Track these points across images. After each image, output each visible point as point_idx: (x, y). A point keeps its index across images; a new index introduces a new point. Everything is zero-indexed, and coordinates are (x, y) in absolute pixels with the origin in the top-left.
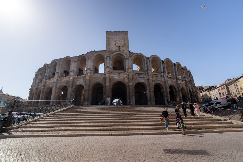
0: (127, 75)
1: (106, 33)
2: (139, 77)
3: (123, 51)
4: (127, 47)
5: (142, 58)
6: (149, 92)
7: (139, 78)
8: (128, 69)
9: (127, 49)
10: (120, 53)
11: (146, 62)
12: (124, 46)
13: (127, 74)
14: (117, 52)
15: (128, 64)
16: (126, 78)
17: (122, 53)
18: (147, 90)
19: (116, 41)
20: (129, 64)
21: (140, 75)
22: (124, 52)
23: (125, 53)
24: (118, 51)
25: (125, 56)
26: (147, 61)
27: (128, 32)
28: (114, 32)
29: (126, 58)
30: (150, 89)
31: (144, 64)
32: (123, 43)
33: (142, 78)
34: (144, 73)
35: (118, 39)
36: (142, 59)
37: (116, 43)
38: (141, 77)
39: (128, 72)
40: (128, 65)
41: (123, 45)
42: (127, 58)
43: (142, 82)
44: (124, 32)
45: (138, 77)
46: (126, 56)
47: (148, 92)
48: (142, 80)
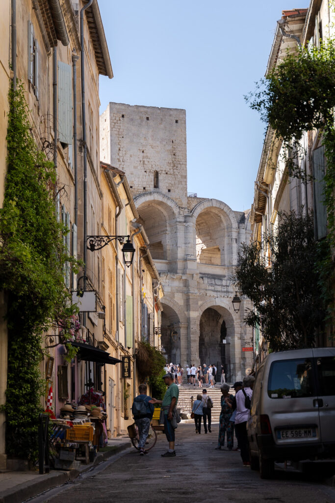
0: (181, 281)
1: (111, 109)
2: (213, 288)
3: (169, 191)
4: (182, 176)
5: (222, 217)
6: (240, 341)
7: (215, 294)
8: (185, 260)
9: (180, 182)
10: (159, 198)
11: (234, 235)
12: (172, 171)
13: (184, 278)
14: (150, 193)
15: (185, 244)
16: (178, 291)
17: (165, 200)
18: (236, 334)
19: (143, 146)
20: (189, 245)
21: (218, 282)
22: (172, 195)
23: (176, 199)
24: (151, 188)
25: (176, 210)
26: (239, 233)
27: (183, 112)
28: (137, 107)
29: (178, 220)
30: (243, 332)
31: (226, 240)
32: (170, 158)
33: (223, 295)
34: (226, 275)
35: (150, 141)
36: (221, 221)
37: (145, 154)
38: (219, 288)
39: (184, 273)
40: (183, 245)
41: (168, 168)
42: (182, 219)
43: (223, 305)
44: (171, 112)
45: (210, 288)
46: (179, 213)
47: (236, 338)
48: (222, 299)
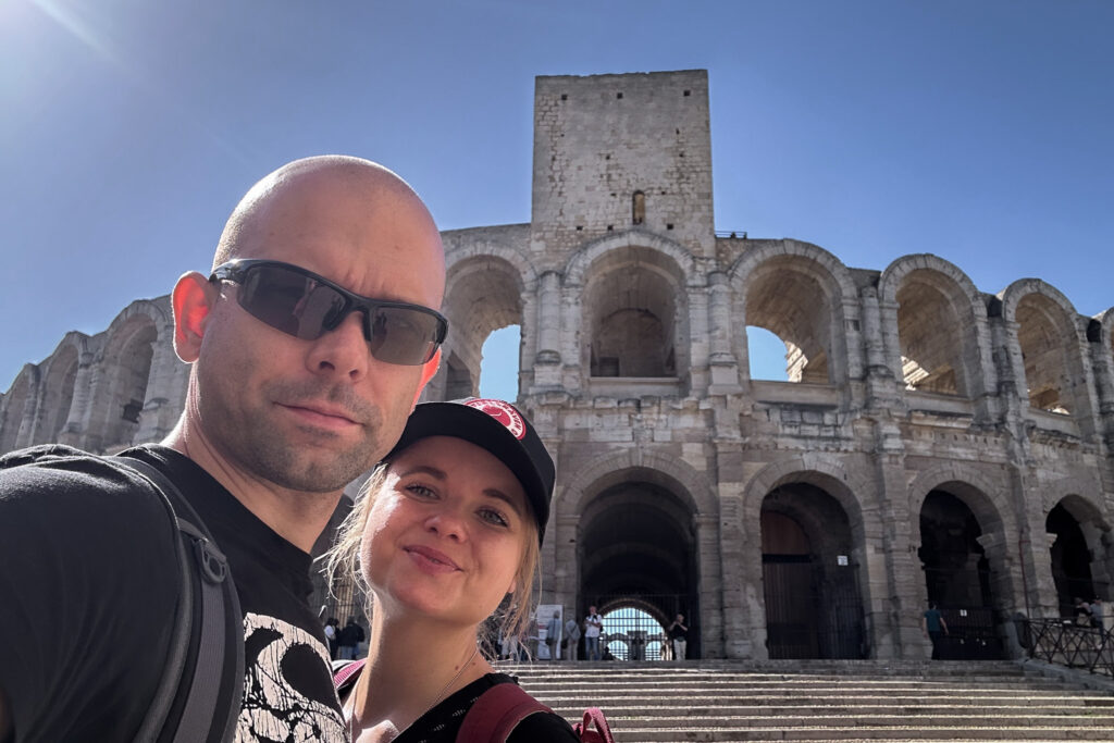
0: (701, 416)
1: (538, 87)
2: (795, 431)
3: (670, 227)
4: (700, 195)
5: (821, 280)
6: (882, 556)
7: (800, 445)
8: (707, 367)
9: (696, 207)
10: (644, 242)
11: (849, 312)
12: (675, 188)
13: (704, 406)
14: (621, 234)
15: (709, 332)
16: (690, 439)
17: (656, 245)
18: (867, 540)
19: (608, 147)
20: (718, 333)
21: (807, 416)
22: (677, 233)
23: (687, 242)
24: (628, 224)
25: (685, 264)
26: (862, 308)
27: (703, 74)
28: (595, 77)
29: (690, 283)
30: (888, 532)
31: (833, 328)
32: (670, 163)
33: (822, 445)
34: (840, 403)
35: (625, 136)
36: (820, 291)
37: (612, 162)
38: (814, 431)
39: (705, 396)
40: (705, 339)
41: (666, 183)
42: (699, 281)
43: (823, 469)
44: (674, 78)
45: (788, 430)
46: (693, 268)
47: (870, 551)
48: (822, 455)
